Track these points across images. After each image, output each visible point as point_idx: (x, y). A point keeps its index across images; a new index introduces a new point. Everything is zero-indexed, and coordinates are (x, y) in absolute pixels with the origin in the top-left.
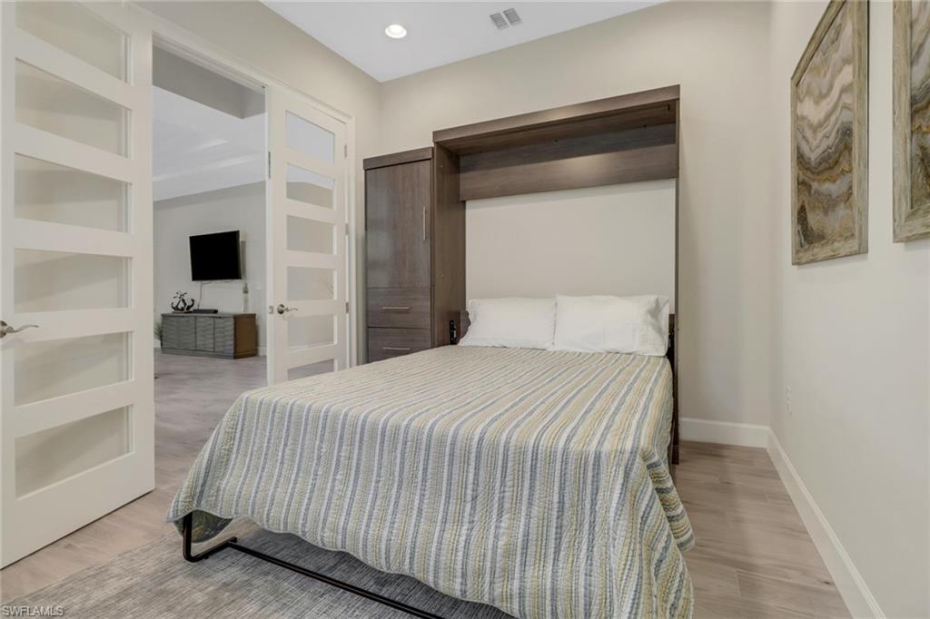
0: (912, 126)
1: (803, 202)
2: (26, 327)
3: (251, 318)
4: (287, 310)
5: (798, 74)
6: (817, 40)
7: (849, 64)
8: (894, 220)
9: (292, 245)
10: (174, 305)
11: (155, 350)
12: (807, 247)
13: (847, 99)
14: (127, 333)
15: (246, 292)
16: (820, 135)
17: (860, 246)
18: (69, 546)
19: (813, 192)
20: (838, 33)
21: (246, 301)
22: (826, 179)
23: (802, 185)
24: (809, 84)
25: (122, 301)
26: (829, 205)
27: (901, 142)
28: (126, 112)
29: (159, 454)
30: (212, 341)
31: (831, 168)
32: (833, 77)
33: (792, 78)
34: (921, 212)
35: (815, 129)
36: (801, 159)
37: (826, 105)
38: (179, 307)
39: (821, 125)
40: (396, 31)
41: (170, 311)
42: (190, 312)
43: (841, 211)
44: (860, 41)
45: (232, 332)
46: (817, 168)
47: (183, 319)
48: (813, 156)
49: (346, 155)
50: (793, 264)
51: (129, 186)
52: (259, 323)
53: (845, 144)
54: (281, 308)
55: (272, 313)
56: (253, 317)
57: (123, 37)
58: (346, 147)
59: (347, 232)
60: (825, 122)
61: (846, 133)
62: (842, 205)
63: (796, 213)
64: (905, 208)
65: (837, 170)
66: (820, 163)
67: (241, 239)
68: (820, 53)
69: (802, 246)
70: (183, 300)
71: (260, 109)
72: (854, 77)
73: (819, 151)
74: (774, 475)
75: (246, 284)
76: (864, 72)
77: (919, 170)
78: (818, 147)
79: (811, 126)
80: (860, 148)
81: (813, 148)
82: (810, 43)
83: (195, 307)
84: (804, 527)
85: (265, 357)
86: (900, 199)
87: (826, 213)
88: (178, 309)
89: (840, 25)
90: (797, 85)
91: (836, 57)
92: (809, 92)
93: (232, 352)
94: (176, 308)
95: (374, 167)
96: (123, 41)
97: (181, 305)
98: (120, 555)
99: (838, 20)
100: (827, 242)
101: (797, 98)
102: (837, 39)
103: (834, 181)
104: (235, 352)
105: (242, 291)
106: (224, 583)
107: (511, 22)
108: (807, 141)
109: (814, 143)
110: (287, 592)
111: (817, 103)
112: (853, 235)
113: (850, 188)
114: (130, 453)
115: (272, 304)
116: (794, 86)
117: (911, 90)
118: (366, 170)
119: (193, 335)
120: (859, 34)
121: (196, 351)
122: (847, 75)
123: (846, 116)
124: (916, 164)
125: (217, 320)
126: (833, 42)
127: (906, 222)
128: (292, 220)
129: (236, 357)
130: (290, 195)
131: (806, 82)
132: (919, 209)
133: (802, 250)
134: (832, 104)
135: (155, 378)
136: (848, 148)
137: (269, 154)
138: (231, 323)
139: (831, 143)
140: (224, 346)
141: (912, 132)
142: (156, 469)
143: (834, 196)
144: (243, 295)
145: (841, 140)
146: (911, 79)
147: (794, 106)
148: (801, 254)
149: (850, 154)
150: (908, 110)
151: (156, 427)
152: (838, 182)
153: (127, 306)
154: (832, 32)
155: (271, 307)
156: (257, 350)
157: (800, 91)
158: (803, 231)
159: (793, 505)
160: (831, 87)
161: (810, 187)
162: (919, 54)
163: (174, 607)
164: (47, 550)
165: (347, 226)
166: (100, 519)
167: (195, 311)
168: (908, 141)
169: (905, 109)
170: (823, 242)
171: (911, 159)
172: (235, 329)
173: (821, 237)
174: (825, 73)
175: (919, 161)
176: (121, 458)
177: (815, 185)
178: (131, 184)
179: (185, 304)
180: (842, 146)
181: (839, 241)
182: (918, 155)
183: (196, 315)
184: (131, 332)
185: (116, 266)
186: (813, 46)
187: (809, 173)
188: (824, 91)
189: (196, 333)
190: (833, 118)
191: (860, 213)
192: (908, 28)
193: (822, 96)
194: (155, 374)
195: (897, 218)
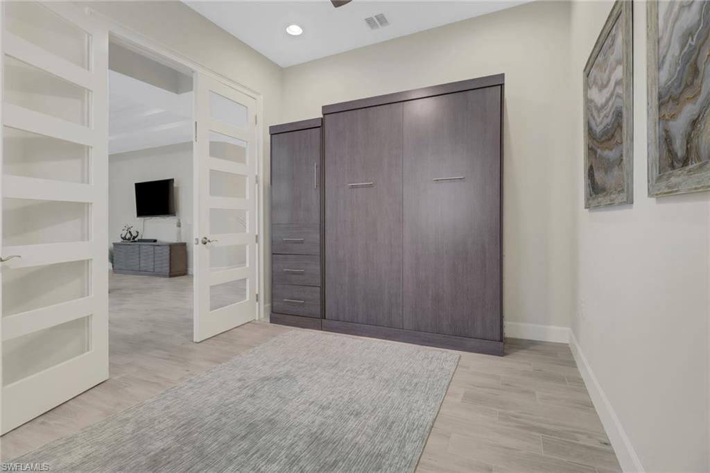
0: (659, 114)
1: (592, 163)
2: (11, 257)
3: (183, 246)
4: (209, 241)
5: (588, 69)
6: (599, 45)
7: (621, 64)
8: (649, 182)
9: (214, 192)
10: (123, 236)
11: (109, 271)
12: (594, 196)
13: (620, 90)
14: (88, 260)
15: (179, 225)
16: (602, 115)
17: (627, 198)
18: (43, 423)
19: (598, 156)
20: (613, 41)
21: (179, 233)
22: (606, 148)
23: (591, 151)
24: (595, 77)
25: (84, 236)
26: (609, 166)
27: (653, 125)
28: (88, 94)
29: (113, 352)
30: (153, 264)
31: (609, 140)
32: (610, 73)
33: (585, 70)
34: (665, 177)
35: (599, 110)
36: (590, 131)
37: (606, 93)
38: (127, 237)
39: (603, 106)
40: (295, 30)
41: (119, 240)
42: (136, 241)
43: (616, 172)
44: (627, 48)
45: (168, 257)
46: (600, 139)
47: (130, 247)
48: (598, 130)
49: (256, 123)
50: (586, 208)
51: (90, 149)
52: (189, 249)
53: (618, 123)
54: (204, 240)
55: (197, 244)
56: (184, 245)
57: (86, 36)
58: (256, 117)
59: (257, 181)
60: (605, 105)
61: (618, 115)
62: (616, 168)
63: (587, 171)
64: (655, 173)
65: (613, 142)
66: (602, 136)
67: (175, 185)
68: (602, 54)
69: (591, 195)
70: (130, 232)
71: (190, 88)
72: (623, 75)
73: (602, 127)
74: (573, 364)
75: (179, 220)
76: (630, 72)
77: (664, 147)
78: (601, 123)
79: (596, 108)
80: (627, 127)
81: (598, 124)
82: (595, 47)
83: (139, 238)
84: (592, 402)
85: (192, 275)
86: (652, 166)
87: (606, 172)
88: (126, 239)
89: (615, 35)
90: (588, 76)
91: (612, 58)
92: (595, 82)
93: (168, 272)
94: (124, 238)
95: (278, 133)
96: (86, 38)
97: (128, 236)
98: (83, 429)
99: (613, 31)
100: (607, 194)
101: (587, 86)
102: (613, 45)
103: (611, 150)
104: (170, 273)
105: (175, 225)
106: (162, 449)
107: (381, 24)
108: (594, 118)
109: (599, 120)
110: (209, 455)
111: (600, 90)
112: (623, 190)
113: (622, 155)
114: (90, 352)
115: (197, 237)
116: (586, 77)
117: (659, 88)
118: (271, 135)
119: (138, 259)
120: (627, 44)
121: (139, 272)
122: (619, 73)
123: (619, 103)
124: (662, 143)
125: (157, 248)
126: (610, 48)
127: (656, 183)
128: (213, 173)
129: (171, 275)
130: (212, 154)
131: (593, 74)
132: (663, 175)
133: (591, 198)
134: (610, 92)
135: (109, 292)
136: (620, 126)
137: (196, 123)
138: (167, 250)
139: (609, 121)
140: (161, 268)
141: (659, 118)
142: (110, 363)
143: (611, 161)
144: (176, 228)
145: (616, 120)
146: (658, 80)
147: (586, 91)
148: (590, 201)
149: (621, 131)
150: (657, 103)
151: (109, 331)
152: (614, 150)
153: (88, 239)
154: (609, 39)
155: (197, 240)
156: (187, 270)
157: (589, 81)
158: (592, 184)
159: (585, 387)
160: (609, 80)
161: (596, 153)
162: (663, 62)
163: (124, 468)
164: (25, 426)
165: (257, 177)
166: (67, 402)
167: (140, 241)
168: (657, 125)
169: (655, 103)
170: (605, 194)
171: (659, 138)
172: (170, 254)
173: (604, 190)
174: (605, 70)
175: (664, 140)
176: (82, 355)
177: (599, 151)
178: (92, 147)
179: (131, 235)
180: (616, 124)
181: (614, 194)
182: (663, 135)
183: (140, 243)
184: (91, 259)
185: (79, 209)
186: (597, 49)
187: (595, 142)
188: (605, 82)
189: (139, 258)
190: (610, 103)
191: (628, 174)
192: (656, 44)
193: (603, 86)
194: (109, 290)
195: (650, 179)
